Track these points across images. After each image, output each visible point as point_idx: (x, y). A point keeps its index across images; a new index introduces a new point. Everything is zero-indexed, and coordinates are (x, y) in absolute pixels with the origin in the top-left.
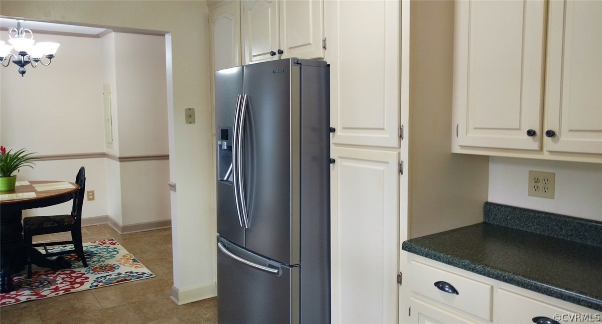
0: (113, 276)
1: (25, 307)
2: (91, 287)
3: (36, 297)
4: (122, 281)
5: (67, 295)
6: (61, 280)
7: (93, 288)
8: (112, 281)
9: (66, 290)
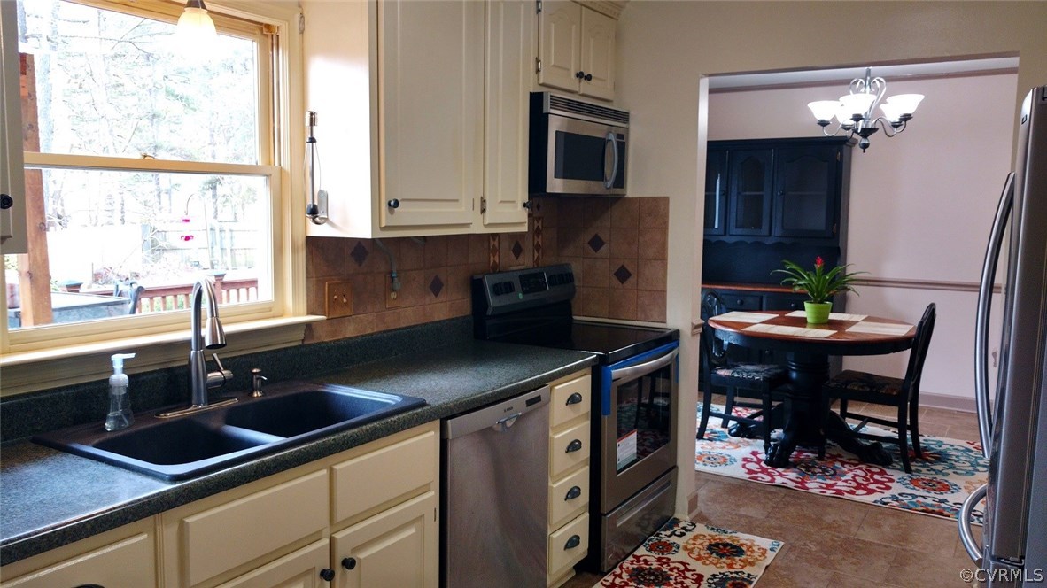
0: (929, 501)
1: (771, 493)
2: (875, 502)
3: (795, 484)
4: (933, 512)
5: (834, 499)
6: (849, 477)
7: (879, 504)
8: (916, 506)
9: (839, 492)
